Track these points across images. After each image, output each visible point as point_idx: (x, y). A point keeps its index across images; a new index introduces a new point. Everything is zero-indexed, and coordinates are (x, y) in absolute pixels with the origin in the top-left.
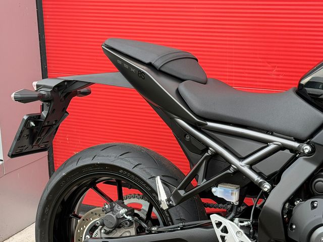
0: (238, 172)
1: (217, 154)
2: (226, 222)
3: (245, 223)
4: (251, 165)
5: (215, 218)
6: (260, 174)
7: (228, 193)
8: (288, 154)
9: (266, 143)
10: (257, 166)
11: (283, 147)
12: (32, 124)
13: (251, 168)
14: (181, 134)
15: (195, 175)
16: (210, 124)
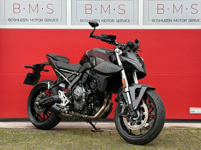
0: (65, 81)
1: (62, 77)
2: (61, 92)
3: (65, 92)
4: (68, 79)
5: (59, 91)
6: (69, 81)
7: (62, 85)
8: (75, 76)
9: (71, 73)
10: (69, 79)
11: (74, 74)
12: (30, 75)
13: (68, 80)
14: (56, 73)
15: (56, 81)
16: (61, 69)
